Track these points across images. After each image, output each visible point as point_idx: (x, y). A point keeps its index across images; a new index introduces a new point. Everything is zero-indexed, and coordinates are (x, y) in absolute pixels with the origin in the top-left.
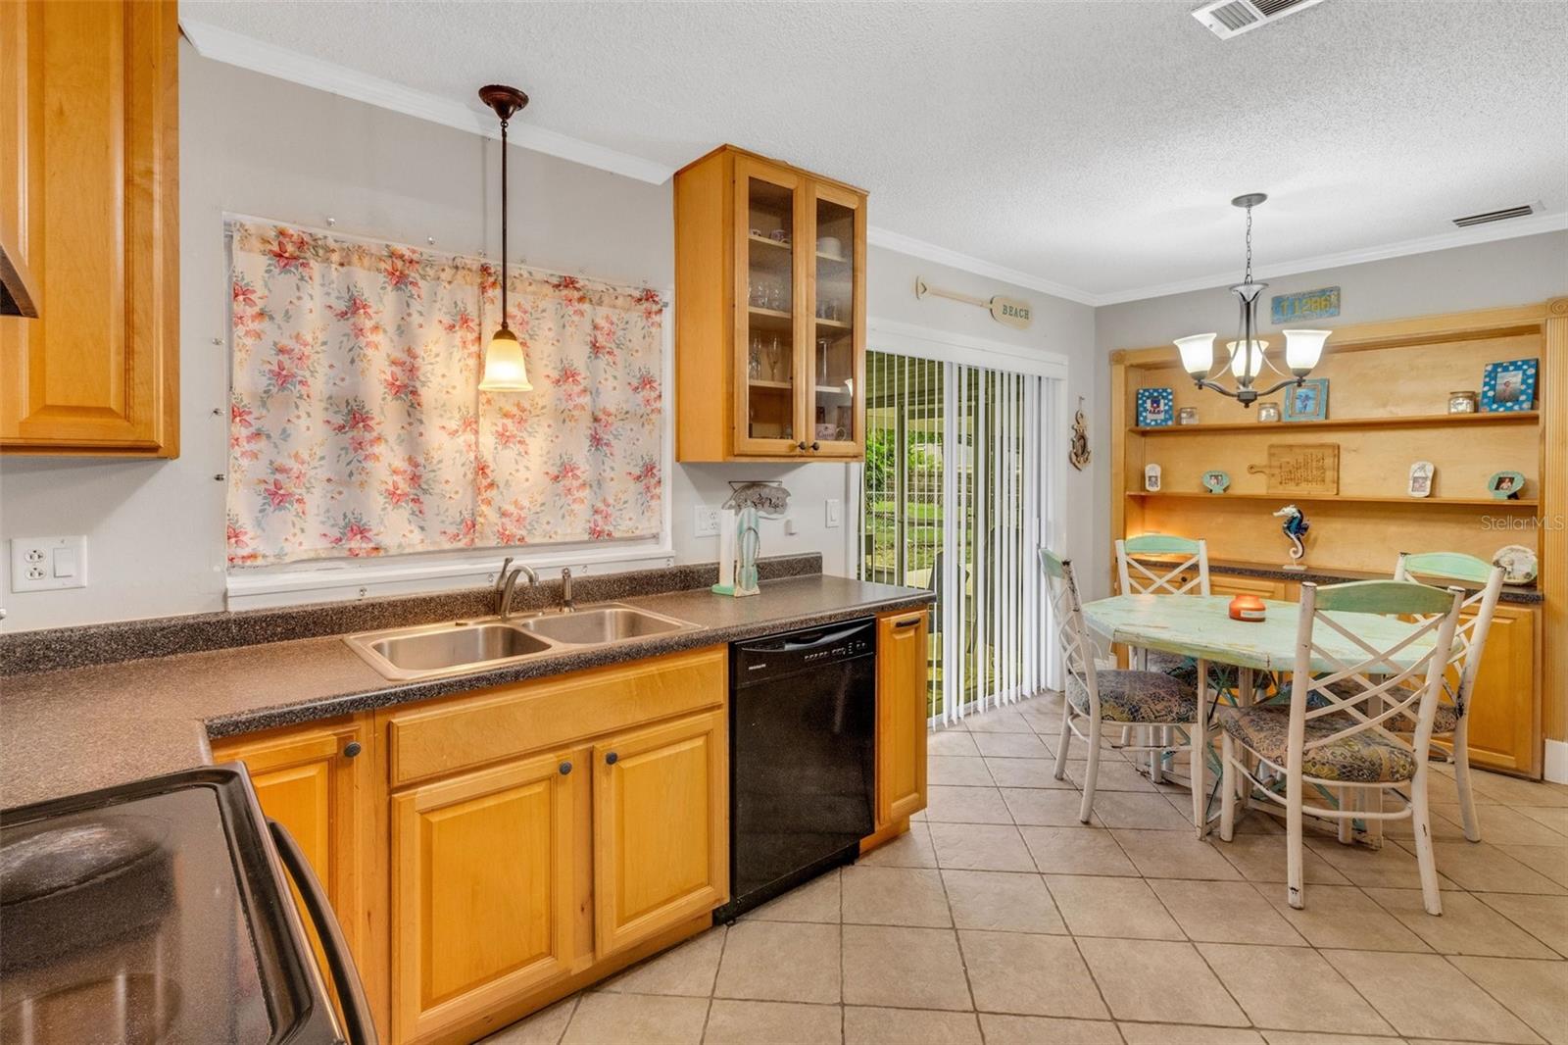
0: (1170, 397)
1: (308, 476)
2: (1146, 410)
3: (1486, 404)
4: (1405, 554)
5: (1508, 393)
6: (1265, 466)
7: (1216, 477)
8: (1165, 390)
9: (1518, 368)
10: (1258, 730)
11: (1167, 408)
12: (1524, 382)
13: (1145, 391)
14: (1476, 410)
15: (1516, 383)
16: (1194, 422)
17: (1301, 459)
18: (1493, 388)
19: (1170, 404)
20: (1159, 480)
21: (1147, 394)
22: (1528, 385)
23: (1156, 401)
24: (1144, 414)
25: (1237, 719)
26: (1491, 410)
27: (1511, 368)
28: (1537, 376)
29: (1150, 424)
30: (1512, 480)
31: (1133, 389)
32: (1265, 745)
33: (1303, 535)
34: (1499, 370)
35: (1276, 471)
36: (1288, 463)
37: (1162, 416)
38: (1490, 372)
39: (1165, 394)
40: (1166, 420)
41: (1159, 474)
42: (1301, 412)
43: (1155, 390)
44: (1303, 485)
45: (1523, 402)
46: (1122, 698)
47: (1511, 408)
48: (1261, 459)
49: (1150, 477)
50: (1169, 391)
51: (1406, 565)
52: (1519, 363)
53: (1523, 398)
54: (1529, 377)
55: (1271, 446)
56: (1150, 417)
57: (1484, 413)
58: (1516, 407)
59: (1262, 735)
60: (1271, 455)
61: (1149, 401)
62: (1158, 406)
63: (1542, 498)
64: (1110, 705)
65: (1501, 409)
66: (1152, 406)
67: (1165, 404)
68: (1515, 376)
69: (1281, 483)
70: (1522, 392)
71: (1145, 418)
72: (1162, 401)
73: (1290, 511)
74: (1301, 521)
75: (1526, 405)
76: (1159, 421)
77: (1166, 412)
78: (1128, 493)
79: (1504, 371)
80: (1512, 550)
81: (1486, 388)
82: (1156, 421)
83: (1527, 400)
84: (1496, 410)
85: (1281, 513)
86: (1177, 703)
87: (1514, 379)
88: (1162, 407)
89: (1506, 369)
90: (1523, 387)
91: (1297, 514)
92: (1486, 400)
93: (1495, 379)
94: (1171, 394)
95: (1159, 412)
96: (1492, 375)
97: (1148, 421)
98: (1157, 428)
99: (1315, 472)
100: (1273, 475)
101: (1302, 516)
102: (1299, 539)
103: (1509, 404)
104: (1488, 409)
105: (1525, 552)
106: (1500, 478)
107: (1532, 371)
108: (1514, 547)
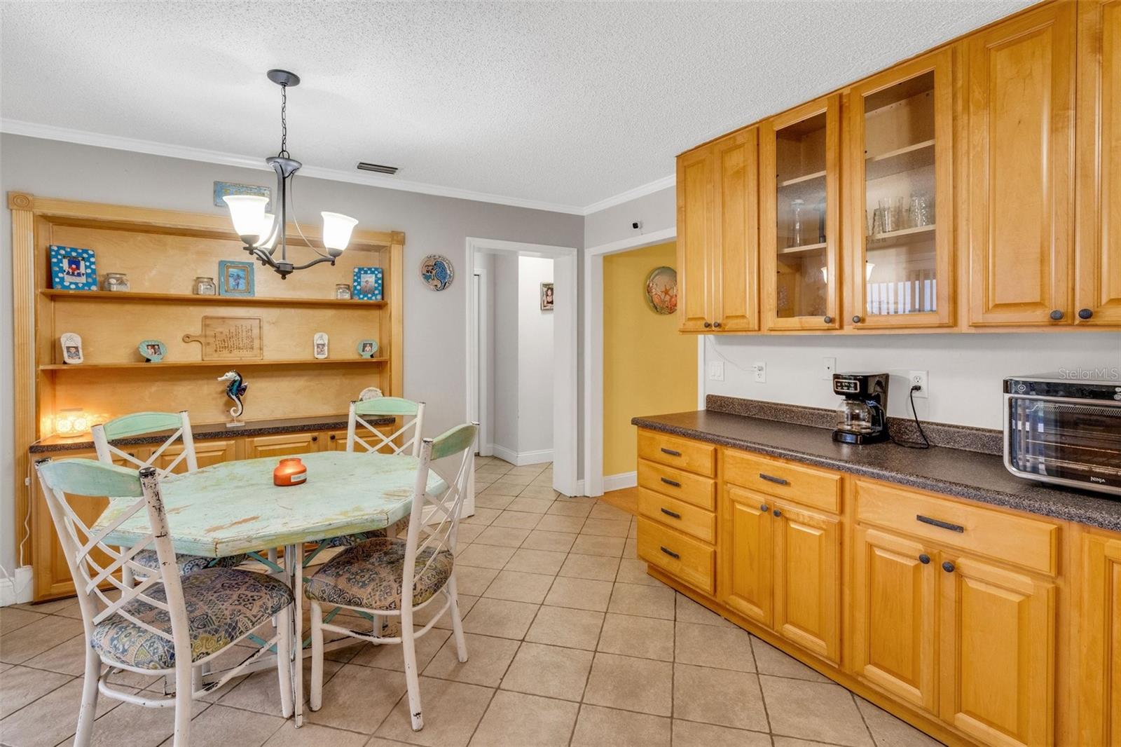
0: (92, 260)
2: (62, 271)
3: (356, 294)
4: (355, 402)
5: (368, 289)
6: (200, 336)
7: (153, 346)
8: (85, 251)
9: (373, 273)
10: (362, 587)
11: (89, 271)
12: (376, 282)
13: (60, 248)
14: (352, 298)
15: (371, 282)
16: (127, 289)
17: (233, 330)
18: (359, 284)
19: (93, 267)
20: (80, 351)
21: (63, 252)
22: (379, 284)
23: (74, 262)
24: (60, 275)
25: (333, 584)
26: (360, 299)
27: (369, 272)
28: (383, 279)
29: (68, 287)
30: (371, 345)
31: (44, 244)
32: (377, 598)
33: (242, 395)
34: (362, 272)
35: (211, 340)
36: (222, 333)
37: (83, 279)
38: (357, 273)
39: (85, 255)
40: (89, 285)
41: (80, 345)
42: (234, 289)
43: (75, 250)
44: (236, 352)
45: (377, 294)
46: (211, 622)
47: (370, 298)
48: (195, 329)
49: (68, 348)
50: (91, 252)
51: (356, 410)
52: (373, 269)
53: (377, 292)
54: (379, 279)
55: (206, 318)
56: (68, 280)
57: (356, 300)
58: (374, 298)
59: (369, 589)
60: (205, 326)
61: (65, 262)
62: (78, 268)
63: (390, 356)
64: (202, 639)
65: (366, 298)
66: (70, 267)
67: (87, 267)
68: (370, 277)
69: (216, 351)
70: (376, 288)
71: (62, 279)
72: (82, 263)
73: (231, 375)
74: (241, 382)
75: (379, 297)
76: (80, 285)
77: (88, 275)
78: (41, 367)
79: (364, 273)
80: (369, 390)
81: (356, 284)
82: (76, 284)
83: (379, 294)
84: (363, 299)
85: (224, 378)
86: (268, 597)
87: (369, 280)
88: (82, 270)
89: (366, 273)
90: (376, 285)
91: (238, 378)
92: (356, 292)
93: (360, 278)
94: (93, 256)
95: (79, 275)
96: (358, 275)
97: (66, 284)
98: (78, 292)
99: (245, 341)
100: (208, 344)
101: (241, 380)
102: (239, 399)
103: (370, 295)
104: (358, 298)
105: (376, 391)
106: (364, 344)
107: (380, 276)
108: (371, 388)
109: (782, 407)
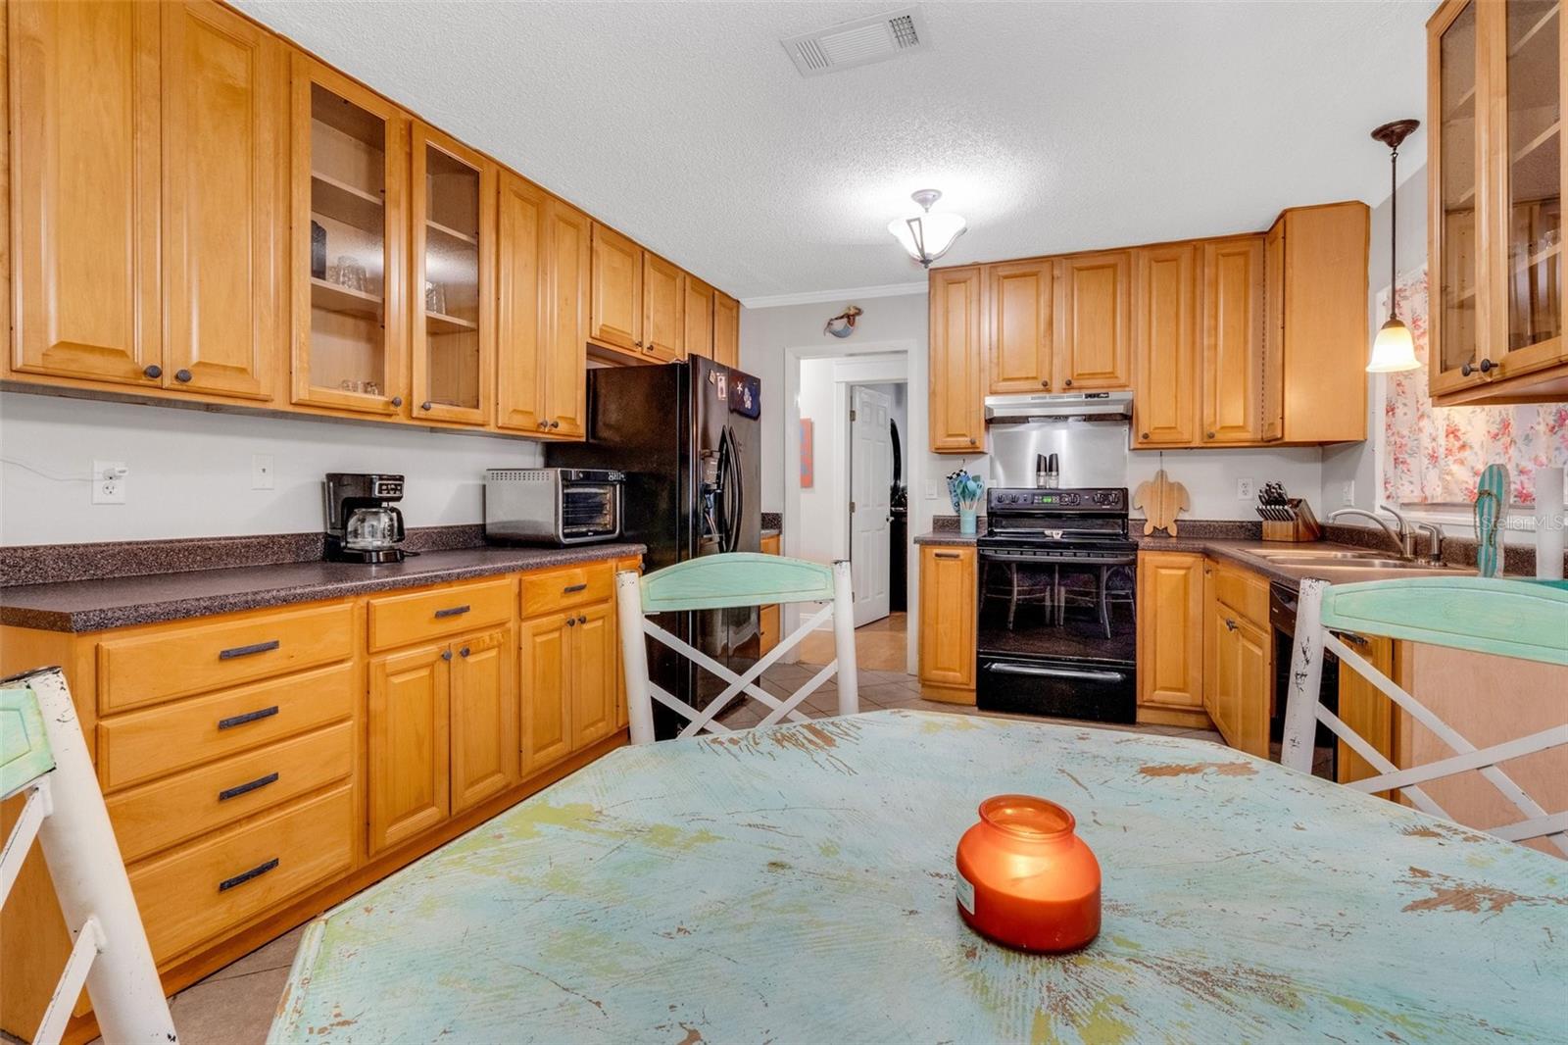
1: (1409, 446)
109: (183, 544)
